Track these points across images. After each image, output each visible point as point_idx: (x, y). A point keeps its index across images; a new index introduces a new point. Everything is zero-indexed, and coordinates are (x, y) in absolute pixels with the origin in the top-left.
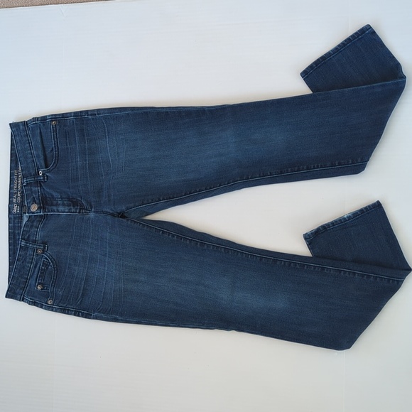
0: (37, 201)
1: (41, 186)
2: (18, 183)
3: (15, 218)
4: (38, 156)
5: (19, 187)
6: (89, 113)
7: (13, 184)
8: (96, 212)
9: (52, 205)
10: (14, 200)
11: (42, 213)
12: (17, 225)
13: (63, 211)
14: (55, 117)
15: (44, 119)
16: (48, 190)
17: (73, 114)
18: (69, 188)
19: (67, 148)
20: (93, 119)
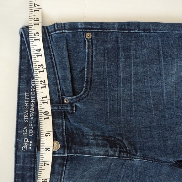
0: (60, 138)
1: (66, 118)
2: (29, 110)
3: (25, 156)
4: (64, 78)
5: (31, 115)
6: (141, 27)
7: (23, 110)
8: (144, 157)
9: (81, 144)
10: (25, 134)
11: (66, 155)
12: (29, 165)
13: (97, 152)
14: (90, 26)
15: (73, 26)
16: (77, 125)
17: (116, 26)
18: (106, 123)
19: (104, 72)
20: (146, 36)
